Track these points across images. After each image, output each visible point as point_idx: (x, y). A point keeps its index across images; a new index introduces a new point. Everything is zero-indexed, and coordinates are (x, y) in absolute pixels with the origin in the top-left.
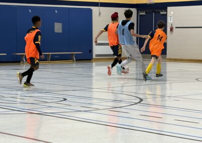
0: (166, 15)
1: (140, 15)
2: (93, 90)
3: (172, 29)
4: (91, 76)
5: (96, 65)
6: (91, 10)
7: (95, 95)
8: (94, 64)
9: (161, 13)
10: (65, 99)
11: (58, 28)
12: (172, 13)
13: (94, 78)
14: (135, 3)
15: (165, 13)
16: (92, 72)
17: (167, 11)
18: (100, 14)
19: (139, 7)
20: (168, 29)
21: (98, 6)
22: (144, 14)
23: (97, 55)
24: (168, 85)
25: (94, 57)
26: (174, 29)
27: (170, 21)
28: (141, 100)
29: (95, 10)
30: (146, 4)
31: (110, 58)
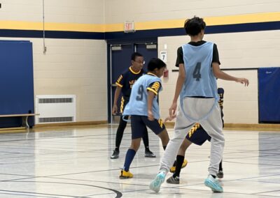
0: (156, 50)
1: (113, 51)
2: (37, 179)
3: (166, 74)
4: (32, 156)
5: (41, 136)
6: (30, 44)
8: (37, 134)
9: (148, 47)
12: (166, 47)
13: (37, 160)
14: (104, 31)
15: (154, 46)
16: (33, 148)
17: (157, 44)
18: (45, 50)
19: (110, 37)
21: (42, 37)
22: (119, 48)
23: (41, 120)
25: (37, 122)
26: (171, 74)
28: (120, 195)
29: (37, 43)
31: (65, 124)
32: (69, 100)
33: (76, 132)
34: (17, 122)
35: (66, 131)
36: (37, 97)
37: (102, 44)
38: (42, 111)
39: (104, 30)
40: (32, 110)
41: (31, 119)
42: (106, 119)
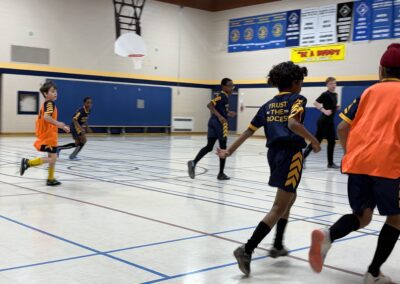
0: (236, 96)
2: (171, 161)
3: (242, 108)
4: (169, 148)
6: (170, 90)
7: (172, 166)
8: (172, 137)
10: (137, 169)
11: (141, 104)
12: (243, 94)
13: (172, 151)
15: (236, 94)
16: (169, 144)
17: (238, 92)
19: (213, 88)
20: (239, 108)
21: (177, 86)
23: (175, 130)
24: (237, 158)
25: (172, 131)
26: (244, 108)
27: (241, 101)
29: (174, 89)
31: (187, 133)
32: (189, 120)
33: (193, 137)
34: (162, 131)
35: (188, 136)
36: (173, 117)
37: (209, 91)
38: (175, 125)
39: (210, 84)
40: (170, 124)
41: (169, 129)
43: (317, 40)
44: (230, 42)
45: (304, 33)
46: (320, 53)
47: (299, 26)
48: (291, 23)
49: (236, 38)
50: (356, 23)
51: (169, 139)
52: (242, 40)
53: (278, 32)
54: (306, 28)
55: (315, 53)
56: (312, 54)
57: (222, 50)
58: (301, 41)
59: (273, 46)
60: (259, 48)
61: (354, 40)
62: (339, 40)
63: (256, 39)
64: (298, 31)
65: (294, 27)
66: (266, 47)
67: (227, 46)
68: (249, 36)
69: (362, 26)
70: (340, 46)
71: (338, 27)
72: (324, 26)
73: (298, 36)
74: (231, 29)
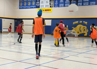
4: (2, 37)
5: (3, 34)
6: (2, 20)
8: (2, 34)
13: (2, 38)
18: (4, 21)
19: (15, 19)
21: (4, 18)
22: (16, 21)
23: (3, 32)
25: (2, 32)
26: (24, 25)
28: (15, 44)
30: (17, 19)
35: (7, 34)
36: (3, 28)
37: (14, 20)
38: (3, 30)
39: (14, 18)
40: (2, 30)
41: (1, 32)
42: (14, 32)
43: (44, 7)
44: (20, 6)
45: (41, 4)
46: (45, 10)
47: (40, 2)
48: (37, 1)
49: (21, 5)
50: (55, 2)
51: (2, 35)
52: (23, 5)
53: (34, 4)
54: (41, 3)
55: (44, 10)
56: (43, 10)
57: (17, 8)
58: (40, 7)
59: (32, 8)
60: (28, 8)
61: (55, 7)
62: (51, 7)
63: (27, 5)
64: (39, 4)
65: (38, 2)
66: (30, 8)
67: (19, 7)
68: (25, 4)
69: (56, 3)
70: (51, 8)
71: (50, 3)
72: (46, 3)
73: (39, 5)
74: (20, 2)
